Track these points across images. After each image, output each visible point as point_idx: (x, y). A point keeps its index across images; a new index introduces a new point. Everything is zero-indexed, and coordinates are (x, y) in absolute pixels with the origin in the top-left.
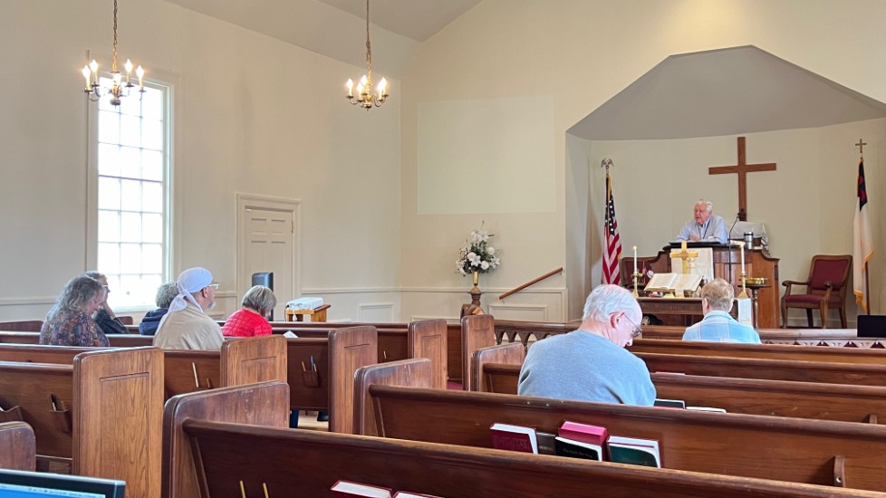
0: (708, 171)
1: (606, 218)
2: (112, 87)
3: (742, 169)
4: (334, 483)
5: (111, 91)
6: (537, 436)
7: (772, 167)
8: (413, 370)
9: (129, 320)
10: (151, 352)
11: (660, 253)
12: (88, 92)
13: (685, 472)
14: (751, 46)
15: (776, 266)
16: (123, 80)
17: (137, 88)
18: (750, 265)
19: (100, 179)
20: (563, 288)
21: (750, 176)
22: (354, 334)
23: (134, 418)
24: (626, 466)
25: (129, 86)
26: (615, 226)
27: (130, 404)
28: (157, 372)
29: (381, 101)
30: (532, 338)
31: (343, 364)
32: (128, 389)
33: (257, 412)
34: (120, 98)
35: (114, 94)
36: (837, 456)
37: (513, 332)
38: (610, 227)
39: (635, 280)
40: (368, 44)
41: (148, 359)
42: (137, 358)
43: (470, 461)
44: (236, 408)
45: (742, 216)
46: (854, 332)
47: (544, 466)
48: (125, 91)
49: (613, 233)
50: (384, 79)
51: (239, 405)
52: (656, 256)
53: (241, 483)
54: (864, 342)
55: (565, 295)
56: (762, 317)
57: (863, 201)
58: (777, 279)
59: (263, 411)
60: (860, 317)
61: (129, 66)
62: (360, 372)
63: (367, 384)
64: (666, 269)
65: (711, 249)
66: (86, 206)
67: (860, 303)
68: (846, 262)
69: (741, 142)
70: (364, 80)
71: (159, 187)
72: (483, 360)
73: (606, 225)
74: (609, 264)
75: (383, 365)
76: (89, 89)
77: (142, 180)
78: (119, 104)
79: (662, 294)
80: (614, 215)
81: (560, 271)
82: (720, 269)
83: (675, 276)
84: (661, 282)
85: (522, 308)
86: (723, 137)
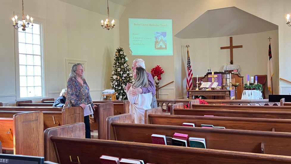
0: (220, 48)
1: (188, 64)
2: (23, 24)
3: (231, 47)
4: (101, 156)
5: (22, 26)
6: (166, 138)
7: (241, 47)
8: (125, 117)
9: (31, 101)
10: (39, 113)
11: (205, 76)
12: (14, 26)
13: (213, 150)
14: (234, 7)
15: (243, 79)
16: (26, 21)
17: (31, 24)
18: (234, 79)
19: (19, 54)
20: (174, 88)
21: (234, 49)
22: (106, 105)
23: (34, 135)
24: (195, 148)
25: (28, 24)
26: (190, 67)
27: (32, 130)
28: (41, 120)
29: (113, 27)
30: (164, 104)
31: (102, 115)
32: (32, 125)
33: (75, 133)
34: (25, 28)
35: (23, 27)
36: (262, 142)
38: (189, 67)
39: (198, 84)
40: (108, 7)
41: (38, 115)
42: (34, 115)
43: (145, 148)
44: (68, 132)
45: (232, 63)
46: (268, 100)
47: (168, 149)
48: (27, 26)
49: (190, 69)
50: (113, 20)
51: (69, 131)
52: (204, 76)
53: (70, 156)
54: (271, 103)
55: (175, 90)
56: (238, 95)
57: (270, 57)
58: (243, 83)
59: (77, 132)
60: (269, 96)
61: (28, 17)
62: (108, 118)
63: (111, 122)
64: (207, 81)
65: (221, 74)
66: (15, 64)
67: (270, 90)
68: (265, 77)
69: (231, 39)
70: (107, 20)
71: (39, 57)
72: (148, 113)
73: (188, 66)
74: (189, 80)
75: (115, 116)
76: (15, 25)
77: (33, 55)
78: (25, 30)
79: (206, 89)
80: (190, 63)
81: (173, 82)
82: (224, 80)
83: (209, 83)
84: (205, 85)
85: (160, 95)
86: (226, 37)
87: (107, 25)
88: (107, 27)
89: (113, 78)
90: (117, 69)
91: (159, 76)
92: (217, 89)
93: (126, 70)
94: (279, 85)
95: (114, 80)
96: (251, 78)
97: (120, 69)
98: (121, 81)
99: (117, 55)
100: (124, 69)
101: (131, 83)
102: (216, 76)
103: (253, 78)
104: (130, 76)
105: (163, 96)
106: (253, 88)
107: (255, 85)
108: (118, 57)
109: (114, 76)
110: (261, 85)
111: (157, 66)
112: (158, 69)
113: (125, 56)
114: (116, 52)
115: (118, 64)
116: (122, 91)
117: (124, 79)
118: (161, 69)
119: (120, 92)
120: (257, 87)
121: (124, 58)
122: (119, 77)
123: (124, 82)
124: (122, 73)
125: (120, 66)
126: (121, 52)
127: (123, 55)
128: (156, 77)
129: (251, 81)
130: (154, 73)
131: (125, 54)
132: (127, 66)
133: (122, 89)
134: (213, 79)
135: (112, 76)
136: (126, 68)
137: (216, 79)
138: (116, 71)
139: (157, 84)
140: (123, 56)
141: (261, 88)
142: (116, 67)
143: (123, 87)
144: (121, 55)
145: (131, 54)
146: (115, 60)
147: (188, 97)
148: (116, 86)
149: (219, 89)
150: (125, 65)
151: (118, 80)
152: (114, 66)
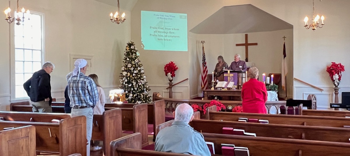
0: (235, 45)
1: (203, 61)
3: (247, 45)
7: (256, 44)
8: (134, 138)
10: (30, 128)
14: (250, 4)
20: (188, 85)
21: (249, 47)
22: (113, 112)
26: (205, 64)
29: (123, 21)
37: (171, 102)
39: (213, 83)
45: (247, 60)
49: (205, 66)
50: (124, 13)
55: (189, 88)
57: (285, 56)
63: (115, 148)
65: (237, 73)
67: (284, 89)
68: (279, 75)
69: (246, 36)
70: (117, 13)
73: (203, 63)
79: (221, 88)
80: (205, 60)
81: (187, 79)
82: (240, 79)
83: (225, 83)
84: (221, 84)
85: (174, 92)
86: (241, 34)
87: (117, 19)
88: (117, 21)
89: (123, 74)
90: (127, 65)
91: (173, 72)
92: (233, 88)
93: (137, 66)
94: (293, 85)
95: (124, 76)
96: (267, 79)
97: (130, 64)
98: (132, 78)
99: (128, 50)
100: (135, 65)
101: (143, 80)
102: (232, 75)
103: (269, 78)
104: (141, 72)
105: (177, 94)
106: (269, 88)
107: (271, 86)
108: (128, 52)
109: (124, 72)
110: (277, 86)
111: (170, 62)
112: (172, 66)
113: (136, 51)
114: (127, 47)
115: (128, 59)
116: (132, 89)
117: (134, 76)
118: (175, 65)
119: (130, 90)
120: (273, 88)
121: (135, 53)
122: (129, 74)
123: (134, 79)
124: (132, 69)
125: (131, 61)
126: (132, 46)
127: (134, 49)
128: (169, 74)
129: (267, 81)
130: (167, 69)
131: (136, 49)
132: (138, 62)
133: (133, 86)
134: (229, 78)
135: (122, 72)
136: (137, 64)
137: (232, 79)
138: (126, 66)
139: (171, 81)
140: (134, 51)
141: (276, 89)
142: (126, 62)
143: (134, 85)
144: (132, 49)
145: (143, 48)
146: (125, 54)
147: (204, 97)
148: (126, 83)
149: (235, 89)
150: (137, 61)
151: (128, 77)
152: (124, 62)
